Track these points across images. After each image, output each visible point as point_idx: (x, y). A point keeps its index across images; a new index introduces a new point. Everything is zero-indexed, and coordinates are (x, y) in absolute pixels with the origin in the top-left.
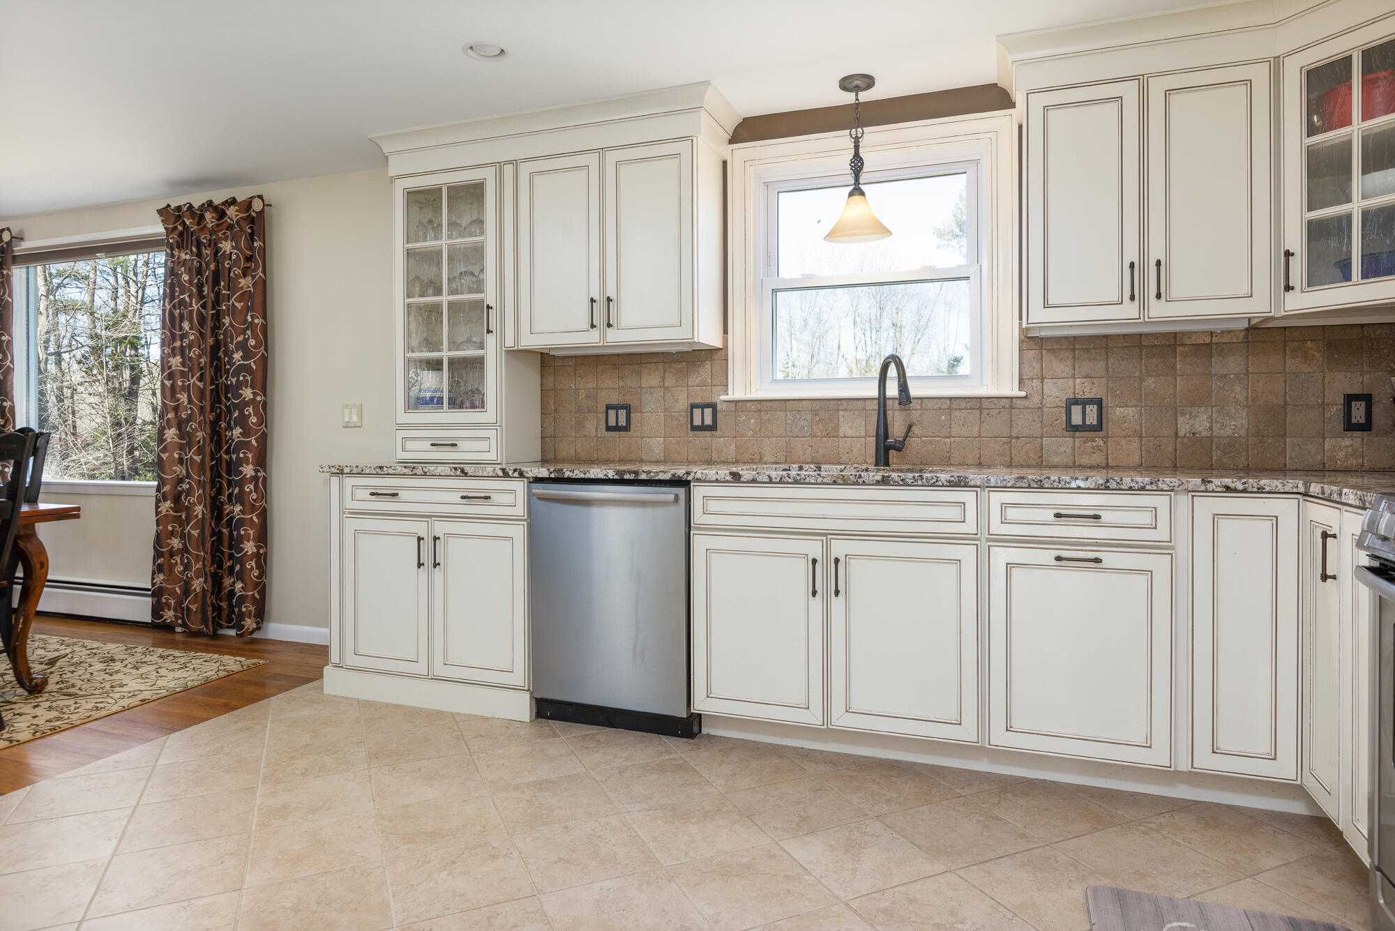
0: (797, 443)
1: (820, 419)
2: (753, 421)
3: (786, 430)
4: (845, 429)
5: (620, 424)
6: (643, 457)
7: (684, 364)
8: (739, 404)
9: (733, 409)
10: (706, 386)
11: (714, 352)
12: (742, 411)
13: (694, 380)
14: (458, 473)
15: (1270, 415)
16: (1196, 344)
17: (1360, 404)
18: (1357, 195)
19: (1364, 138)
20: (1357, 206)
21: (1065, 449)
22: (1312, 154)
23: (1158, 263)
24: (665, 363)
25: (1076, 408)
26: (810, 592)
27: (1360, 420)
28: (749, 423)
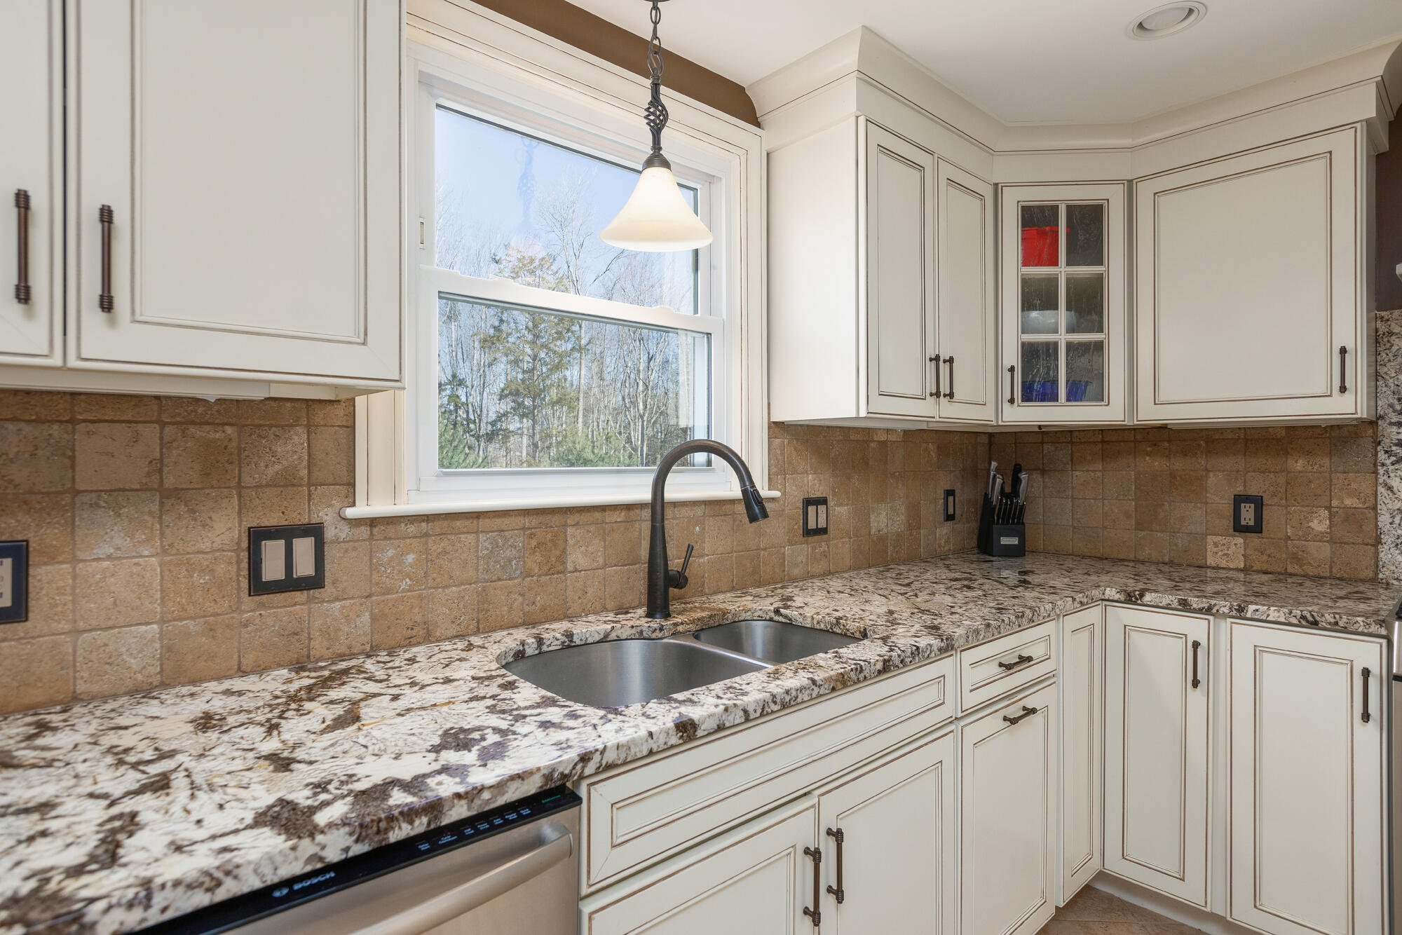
0: (498, 592)
1: (539, 544)
2: (410, 558)
3: (477, 570)
4: (576, 557)
6: (82, 688)
7: (229, 430)
8: (379, 525)
9: (365, 534)
10: (293, 485)
11: (315, 405)
12: (385, 540)
13: (261, 471)
15: (914, 512)
16: (880, 442)
17: (951, 498)
18: (1063, 327)
19: (1068, 280)
20: (1063, 338)
21: (802, 558)
22: (1026, 283)
23: (951, 360)
24: (163, 425)
25: (811, 509)
26: (799, 912)
27: (951, 511)
28: (401, 563)
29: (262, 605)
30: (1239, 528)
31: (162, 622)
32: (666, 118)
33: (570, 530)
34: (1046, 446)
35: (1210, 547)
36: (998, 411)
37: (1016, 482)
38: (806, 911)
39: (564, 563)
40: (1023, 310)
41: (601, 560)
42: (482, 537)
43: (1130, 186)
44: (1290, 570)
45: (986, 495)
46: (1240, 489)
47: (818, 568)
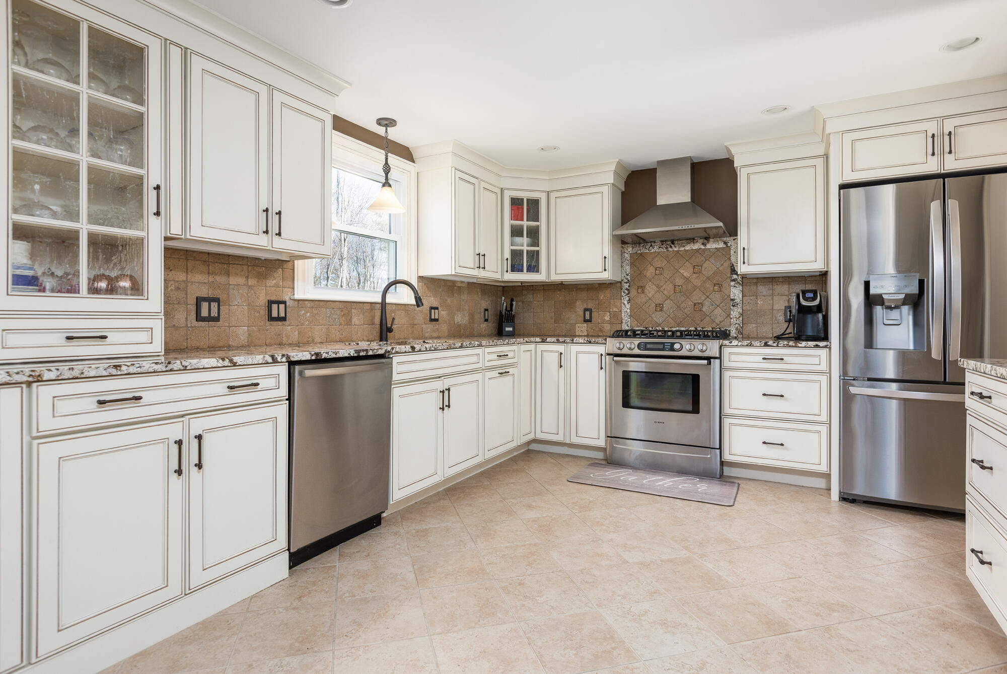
0: (332, 329)
1: (344, 314)
2: (308, 314)
3: (326, 321)
4: (355, 320)
5: (212, 315)
6: (230, 343)
7: (263, 268)
8: (300, 302)
9: (297, 305)
10: (279, 287)
11: (284, 262)
12: (302, 307)
13: (271, 282)
14: (227, 363)
15: (472, 316)
16: (458, 286)
17: (487, 312)
18: (525, 245)
19: (527, 227)
20: (525, 248)
21: (429, 330)
22: (512, 227)
23: (484, 255)
24: (248, 266)
25: (433, 311)
26: (439, 408)
27: (486, 318)
28: (306, 316)
29: (271, 325)
30: (586, 321)
31: (248, 327)
32: (390, 169)
33: (353, 310)
34: (524, 291)
35: (577, 328)
36: (502, 275)
37: (512, 305)
38: (440, 408)
39: (351, 322)
40: (511, 236)
41: (362, 322)
42: (328, 310)
43: (548, 193)
44: (599, 335)
45: (501, 311)
46: (585, 306)
47: (435, 335)
